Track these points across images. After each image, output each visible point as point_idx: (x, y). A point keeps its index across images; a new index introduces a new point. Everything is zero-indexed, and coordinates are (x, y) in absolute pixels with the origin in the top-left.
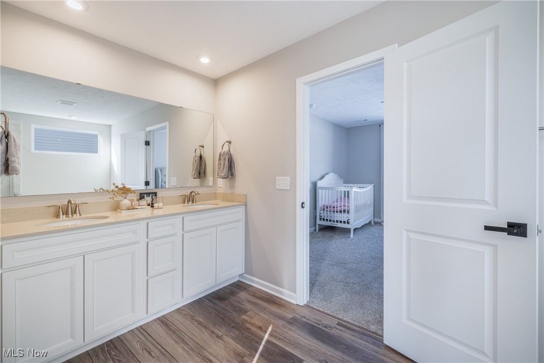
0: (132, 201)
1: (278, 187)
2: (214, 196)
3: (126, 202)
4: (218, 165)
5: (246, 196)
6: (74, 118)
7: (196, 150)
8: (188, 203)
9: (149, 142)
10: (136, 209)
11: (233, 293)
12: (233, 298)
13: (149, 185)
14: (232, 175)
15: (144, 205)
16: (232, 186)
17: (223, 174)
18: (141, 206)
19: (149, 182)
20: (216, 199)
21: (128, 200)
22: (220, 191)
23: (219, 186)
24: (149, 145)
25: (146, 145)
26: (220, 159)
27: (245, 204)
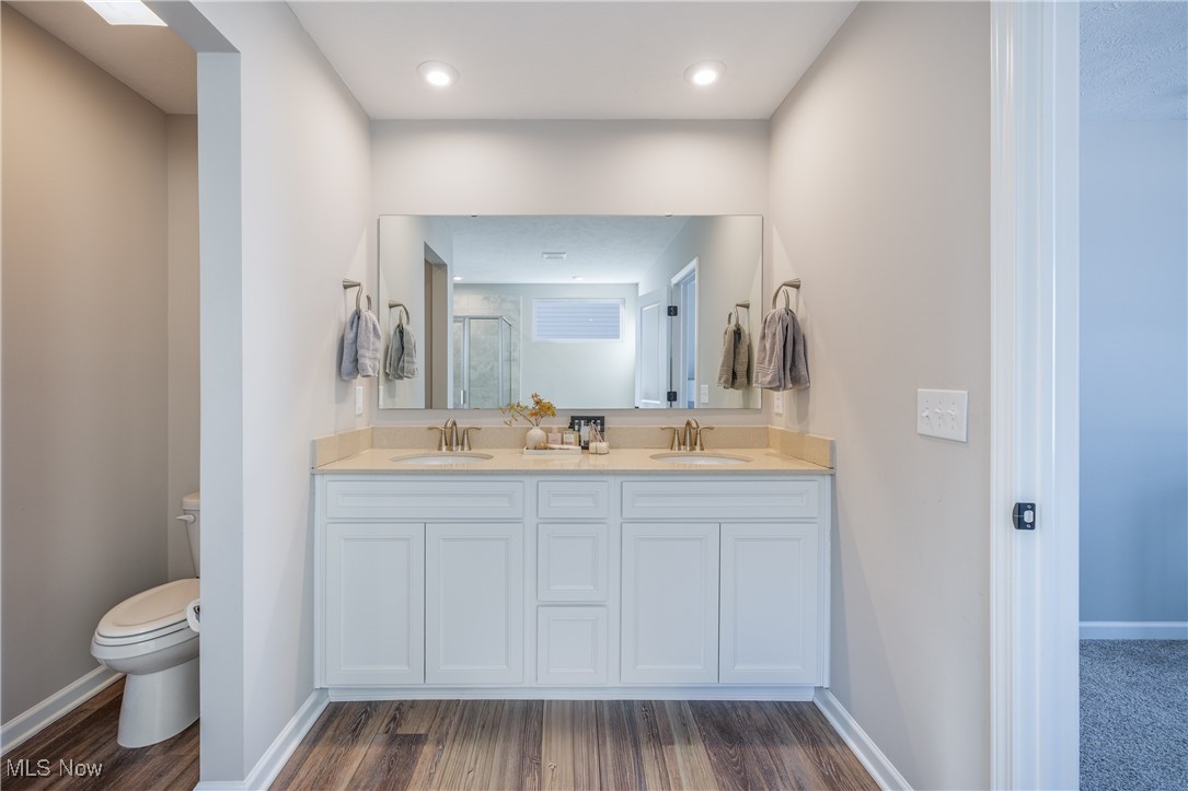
0: (548, 431)
1: (923, 428)
2: (761, 438)
3: (537, 433)
4: (760, 351)
5: (832, 446)
6: (579, 280)
7: (730, 315)
8: (679, 449)
9: (675, 308)
10: (551, 449)
11: (769, 735)
12: (761, 750)
13: (675, 400)
14: (796, 380)
15: (571, 444)
16: (802, 413)
17: (768, 378)
18: (567, 443)
19: (675, 393)
20: (768, 446)
21: (541, 428)
22: (779, 425)
23: (776, 410)
24: (676, 314)
25: (669, 314)
26: (763, 337)
27: (832, 471)
